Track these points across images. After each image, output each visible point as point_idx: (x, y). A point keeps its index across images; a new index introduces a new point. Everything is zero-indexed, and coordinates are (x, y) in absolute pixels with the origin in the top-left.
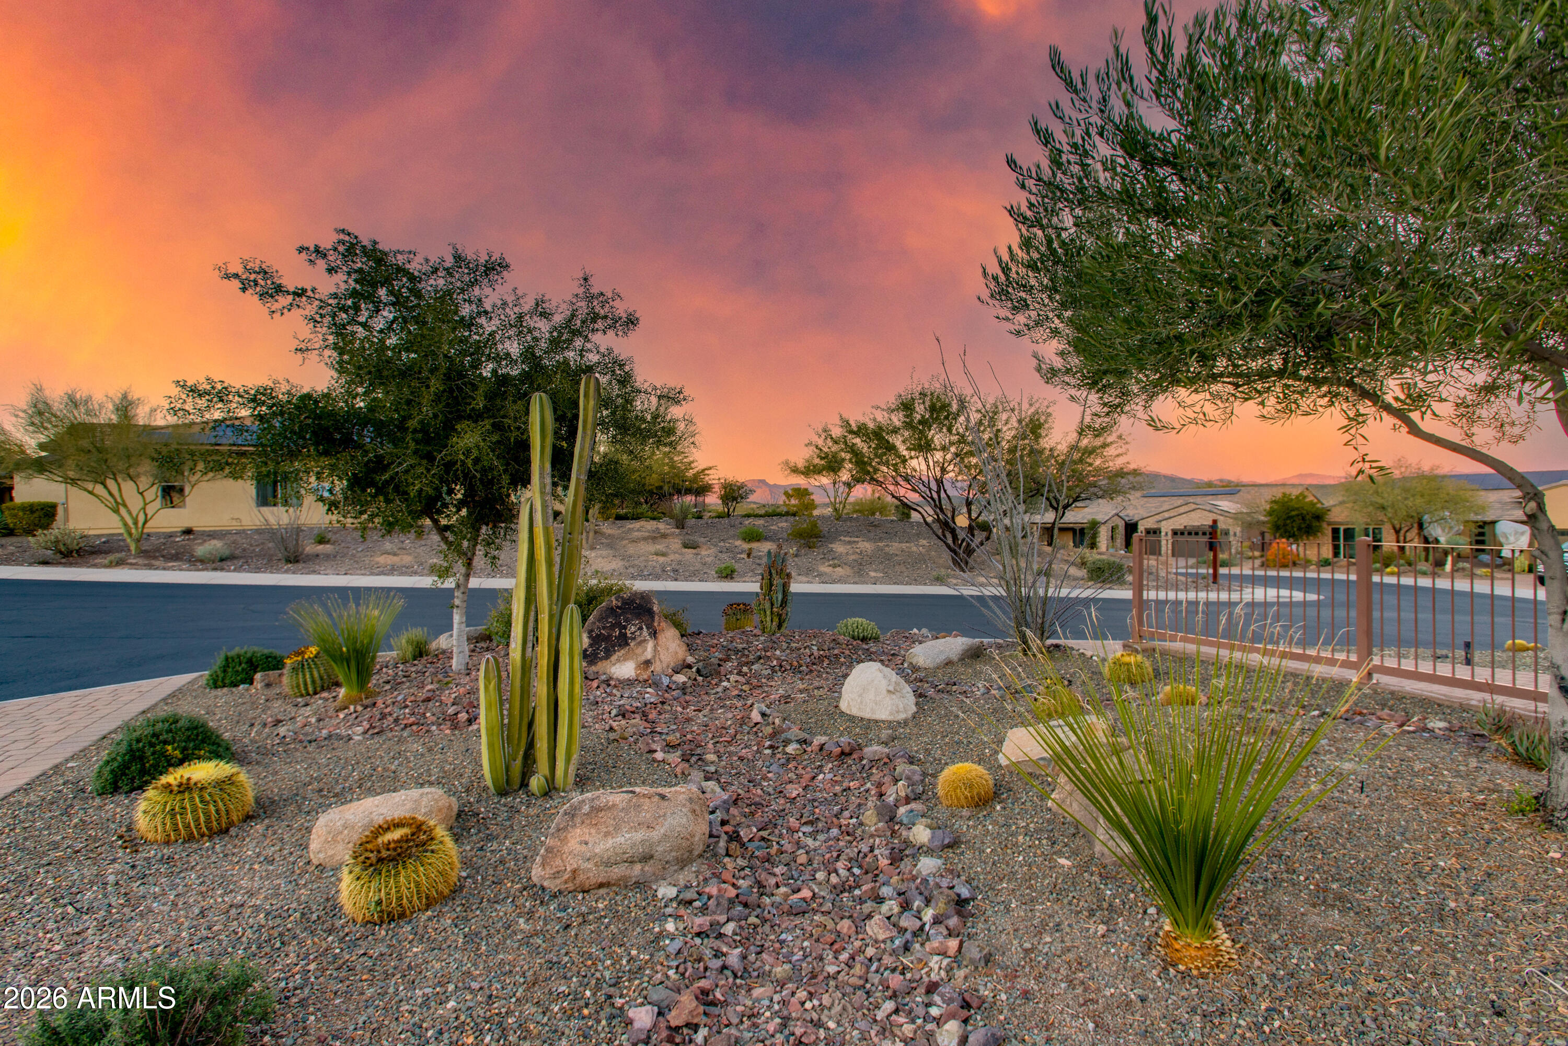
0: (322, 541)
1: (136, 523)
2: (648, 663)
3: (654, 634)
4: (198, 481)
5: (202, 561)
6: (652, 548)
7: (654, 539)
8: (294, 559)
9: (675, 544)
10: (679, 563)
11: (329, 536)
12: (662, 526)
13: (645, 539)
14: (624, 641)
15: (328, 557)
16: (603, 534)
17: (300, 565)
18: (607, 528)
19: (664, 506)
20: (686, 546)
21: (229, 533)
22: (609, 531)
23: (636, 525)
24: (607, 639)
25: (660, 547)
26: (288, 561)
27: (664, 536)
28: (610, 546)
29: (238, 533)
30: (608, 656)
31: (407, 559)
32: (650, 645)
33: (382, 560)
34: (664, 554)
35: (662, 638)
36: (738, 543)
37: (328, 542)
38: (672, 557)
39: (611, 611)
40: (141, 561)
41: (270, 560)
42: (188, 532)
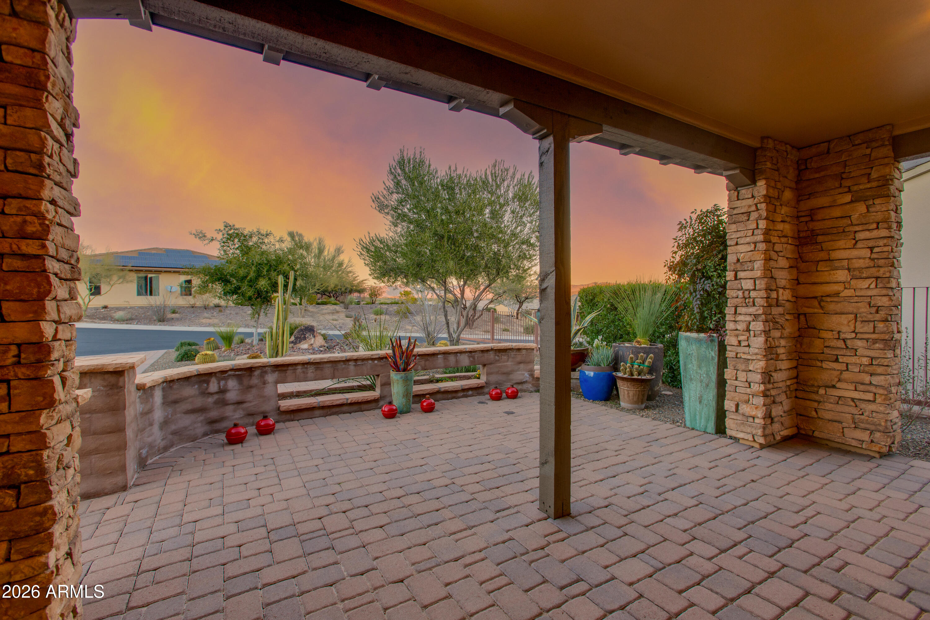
0: (174, 312)
1: (84, 303)
2: (312, 344)
3: (314, 337)
4: (114, 284)
5: (118, 320)
6: (330, 317)
7: (333, 313)
8: (162, 320)
9: (342, 315)
10: (343, 324)
11: (177, 310)
12: (337, 308)
13: (329, 313)
14: (305, 338)
15: (178, 319)
16: (309, 311)
17: (166, 323)
18: (311, 308)
19: (341, 298)
20: (347, 317)
21: (126, 308)
22: (312, 310)
23: (325, 307)
24: (300, 338)
25: (335, 317)
26: (160, 321)
27: (338, 312)
28: (312, 316)
29: (131, 308)
30: (300, 342)
31: (216, 321)
32: (313, 340)
33: (204, 321)
34: (336, 320)
35: (317, 338)
36: (372, 316)
37: (177, 313)
38: (340, 321)
39: (302, 330)
40: (88, 320)
41: (150, 321)
42: (106, 307)
